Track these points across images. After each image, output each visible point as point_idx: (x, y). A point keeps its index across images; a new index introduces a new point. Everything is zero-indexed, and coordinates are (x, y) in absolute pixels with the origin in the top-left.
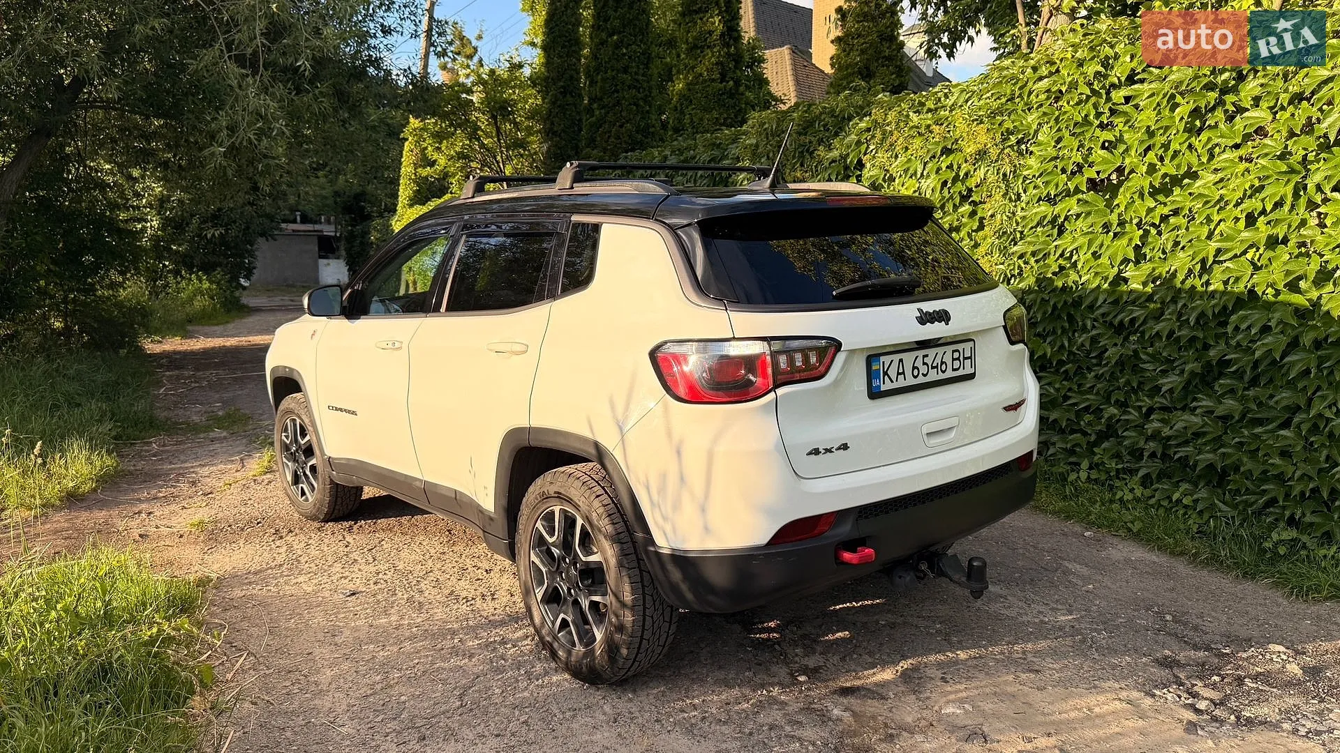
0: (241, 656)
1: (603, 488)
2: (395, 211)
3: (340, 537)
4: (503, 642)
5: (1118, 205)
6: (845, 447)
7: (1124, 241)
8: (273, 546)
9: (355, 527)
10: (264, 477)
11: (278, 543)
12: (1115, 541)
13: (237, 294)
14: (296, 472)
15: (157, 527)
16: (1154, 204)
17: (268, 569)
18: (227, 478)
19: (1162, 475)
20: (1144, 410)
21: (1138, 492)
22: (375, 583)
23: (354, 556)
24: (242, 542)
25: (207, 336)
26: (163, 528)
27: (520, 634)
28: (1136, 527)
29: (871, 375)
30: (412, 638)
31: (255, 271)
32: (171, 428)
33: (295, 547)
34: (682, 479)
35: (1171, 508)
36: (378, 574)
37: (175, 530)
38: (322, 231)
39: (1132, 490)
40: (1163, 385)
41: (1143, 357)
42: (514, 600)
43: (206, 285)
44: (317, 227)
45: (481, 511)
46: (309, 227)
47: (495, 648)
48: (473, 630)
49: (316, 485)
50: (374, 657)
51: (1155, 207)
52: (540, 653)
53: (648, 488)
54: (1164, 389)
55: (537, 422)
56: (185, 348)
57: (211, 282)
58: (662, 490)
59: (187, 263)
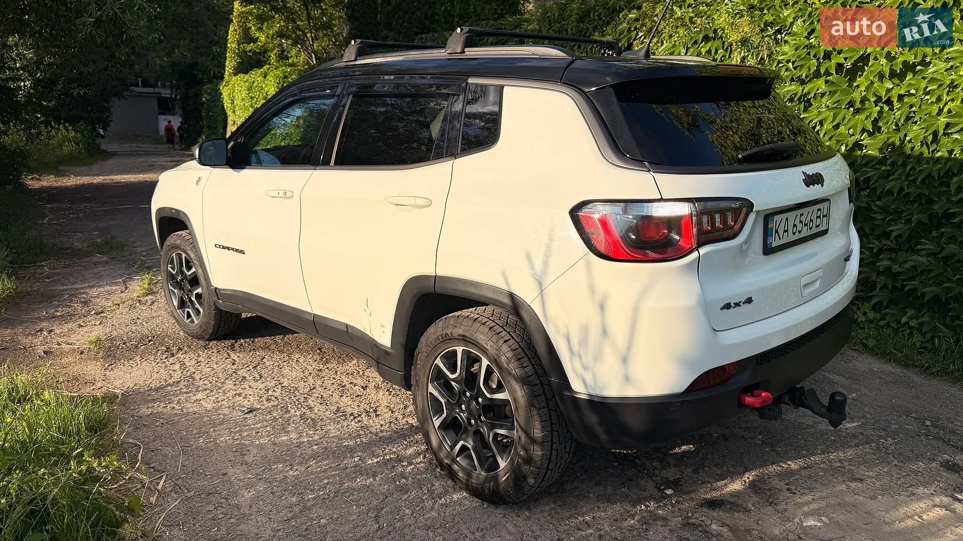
0: (161, 478)
1: (509, 333)
2: (222, 78)
3: (226, 355)
4: (399, 460)
5: (858, 86)
6: (749, 301)
7: (862, 117)
8: (167, 363)
9: (237, 345)
10: (147, 298)
11: (171, 360)
12: (854, 353)
13: (98, 141)
14: (182, 298)
15: (59, 344)
16: (891, 87)
17: (167, 386)
18: (116, 299)
19: (892, 303)
20: (875, 251)
21: (871, 315)
22: (268, 400)
23: (242, 373)
24: (138, 358)
25: (76, 175)
26: (64, 346)
27: (410, 451)
28: (871, 343)
29: (767, 233)
30: (314, 456)
31: (111, 123)
32: (59, 253)
33: (187, 364)
34: (604, 332)
35: (898, 329)
36: (267, 390)
37: (76, 347)
38: (160, 93)
39: (865, 314)
40: (892, 231)
41: (875, 208)
42: (395, 416)
43: (72, 134)
44: (156, 90)
45: (375, 345)
46: (151, 90)
47: (394, 467)
48: (368, 447)
49: (201, 310)
50: (286, 477)
51: (893, 88)
52: (434, 470)
53: (568, 340)
54: (894, 234)
55: (444, 271)
56: (60, 184)
57: (76, 132)
58: (583, 341)
59: (55, 116)
